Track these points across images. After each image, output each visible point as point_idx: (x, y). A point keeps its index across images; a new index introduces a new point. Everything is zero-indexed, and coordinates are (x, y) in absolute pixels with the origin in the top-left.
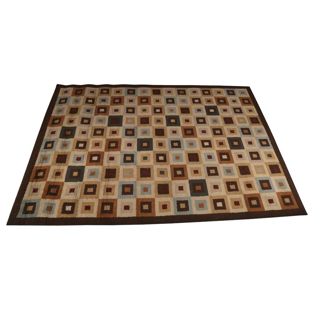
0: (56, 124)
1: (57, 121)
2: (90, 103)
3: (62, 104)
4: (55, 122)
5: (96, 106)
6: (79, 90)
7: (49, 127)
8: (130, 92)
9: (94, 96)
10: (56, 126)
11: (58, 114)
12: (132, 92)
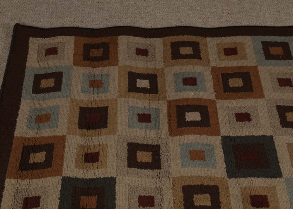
0: (36, 166)
1: (40, 157)
2: (143, 90)
3: (47, 95)
4: (31, 161)
5: (169, 102)
6: (97, 46)
7: (13, 181)
8: (274, 51)
9: (151, 66)
10: (39, 177)
11: (38, 128)
12: (279, 51)
